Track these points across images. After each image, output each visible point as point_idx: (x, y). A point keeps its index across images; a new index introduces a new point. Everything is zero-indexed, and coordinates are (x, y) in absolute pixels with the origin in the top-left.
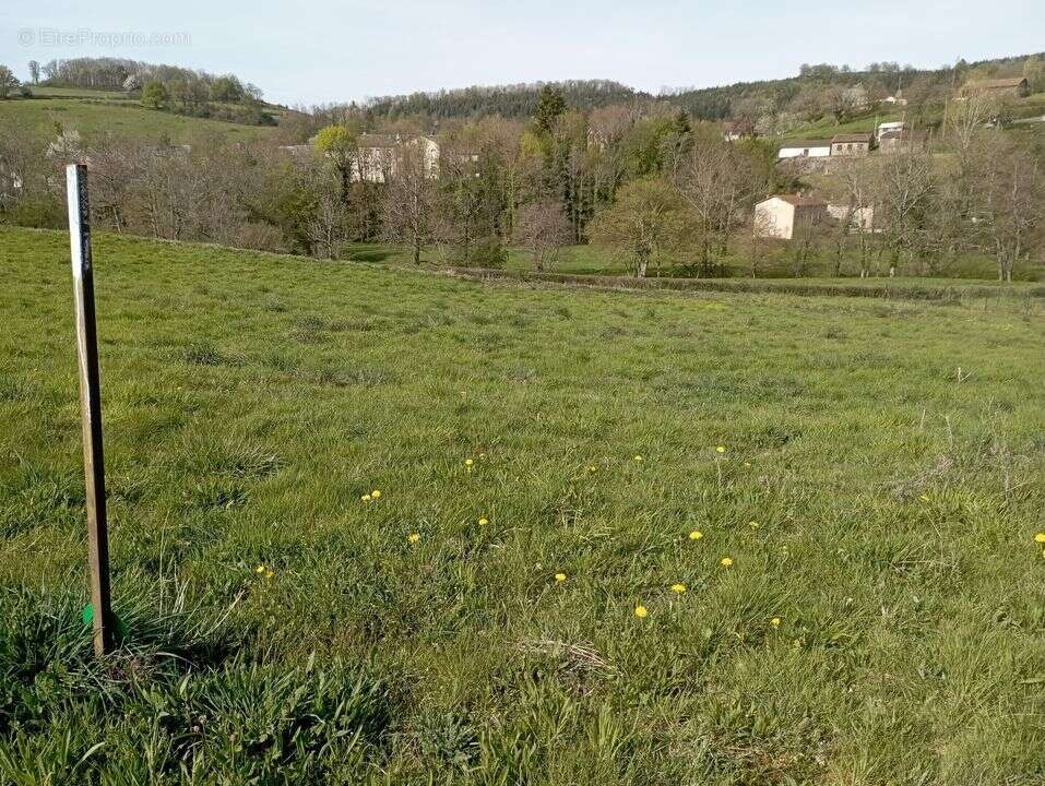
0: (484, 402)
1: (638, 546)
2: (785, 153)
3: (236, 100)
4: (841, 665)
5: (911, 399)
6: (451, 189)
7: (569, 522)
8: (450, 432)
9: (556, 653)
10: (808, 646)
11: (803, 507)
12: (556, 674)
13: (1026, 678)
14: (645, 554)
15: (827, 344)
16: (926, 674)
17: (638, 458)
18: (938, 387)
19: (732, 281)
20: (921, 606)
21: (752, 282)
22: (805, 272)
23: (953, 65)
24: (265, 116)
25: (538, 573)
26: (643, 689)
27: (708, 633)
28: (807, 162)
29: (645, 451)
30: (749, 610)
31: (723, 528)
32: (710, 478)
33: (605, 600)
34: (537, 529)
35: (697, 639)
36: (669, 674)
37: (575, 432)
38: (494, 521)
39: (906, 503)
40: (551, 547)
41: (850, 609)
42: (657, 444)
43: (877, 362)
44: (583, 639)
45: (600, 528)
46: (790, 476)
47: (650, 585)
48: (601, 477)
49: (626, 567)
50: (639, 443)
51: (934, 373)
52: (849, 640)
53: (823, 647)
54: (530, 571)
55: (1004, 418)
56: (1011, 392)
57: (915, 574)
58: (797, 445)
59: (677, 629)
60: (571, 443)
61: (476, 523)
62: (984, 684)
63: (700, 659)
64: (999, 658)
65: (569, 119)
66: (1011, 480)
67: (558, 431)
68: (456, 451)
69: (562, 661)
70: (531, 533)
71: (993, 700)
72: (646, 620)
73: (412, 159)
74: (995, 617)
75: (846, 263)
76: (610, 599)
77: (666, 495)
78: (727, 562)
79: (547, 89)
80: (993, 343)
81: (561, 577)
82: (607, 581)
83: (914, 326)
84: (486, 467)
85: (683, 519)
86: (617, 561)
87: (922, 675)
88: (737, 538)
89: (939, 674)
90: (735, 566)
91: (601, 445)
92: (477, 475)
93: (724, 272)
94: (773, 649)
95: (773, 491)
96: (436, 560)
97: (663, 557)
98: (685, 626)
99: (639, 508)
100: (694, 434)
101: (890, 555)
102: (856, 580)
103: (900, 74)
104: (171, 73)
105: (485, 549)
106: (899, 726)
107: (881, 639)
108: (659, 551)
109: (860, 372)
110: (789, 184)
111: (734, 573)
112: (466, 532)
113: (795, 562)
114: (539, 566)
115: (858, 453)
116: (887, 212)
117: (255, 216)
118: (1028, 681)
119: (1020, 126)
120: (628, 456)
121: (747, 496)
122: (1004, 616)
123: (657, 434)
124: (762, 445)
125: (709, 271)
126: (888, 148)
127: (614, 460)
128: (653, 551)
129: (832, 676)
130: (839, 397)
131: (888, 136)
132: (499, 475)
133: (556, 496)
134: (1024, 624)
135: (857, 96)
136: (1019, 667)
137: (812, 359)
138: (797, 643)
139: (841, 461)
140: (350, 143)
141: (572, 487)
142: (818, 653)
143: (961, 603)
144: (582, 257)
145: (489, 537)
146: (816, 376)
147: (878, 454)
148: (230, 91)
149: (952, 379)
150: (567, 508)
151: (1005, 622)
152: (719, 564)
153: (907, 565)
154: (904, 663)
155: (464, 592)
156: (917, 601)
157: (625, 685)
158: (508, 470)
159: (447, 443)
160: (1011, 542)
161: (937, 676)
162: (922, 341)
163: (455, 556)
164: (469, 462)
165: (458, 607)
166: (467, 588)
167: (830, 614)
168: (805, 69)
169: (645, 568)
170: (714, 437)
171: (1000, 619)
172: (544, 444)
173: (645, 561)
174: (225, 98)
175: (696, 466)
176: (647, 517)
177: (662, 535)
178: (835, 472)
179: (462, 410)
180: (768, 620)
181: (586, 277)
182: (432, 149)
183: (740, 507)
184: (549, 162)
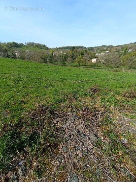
2: (96, 54)
3: (45, 47)
6: (63, 56)
19: (87, 67)
21: (89, 67)
22: (94, 66)
23: (118, 45)
24: (47, 49)
28: (99, 55)
73: (59, 53)
75: (98, 65)
93: (87, 66)
104: (39, 44)
110: (96, 57)
116: (105, 61)
119: (120, 52)
125: (85, 65)
126: (106, 54)
131: (107, 53)
135: (105, 48)
140: (53, 52)
144: (73, 64)
148: (44, 46)
168: (102, 45)
174: (44, 47)
181: (73, 66)
182: (61, 52)
184: (72, 54)
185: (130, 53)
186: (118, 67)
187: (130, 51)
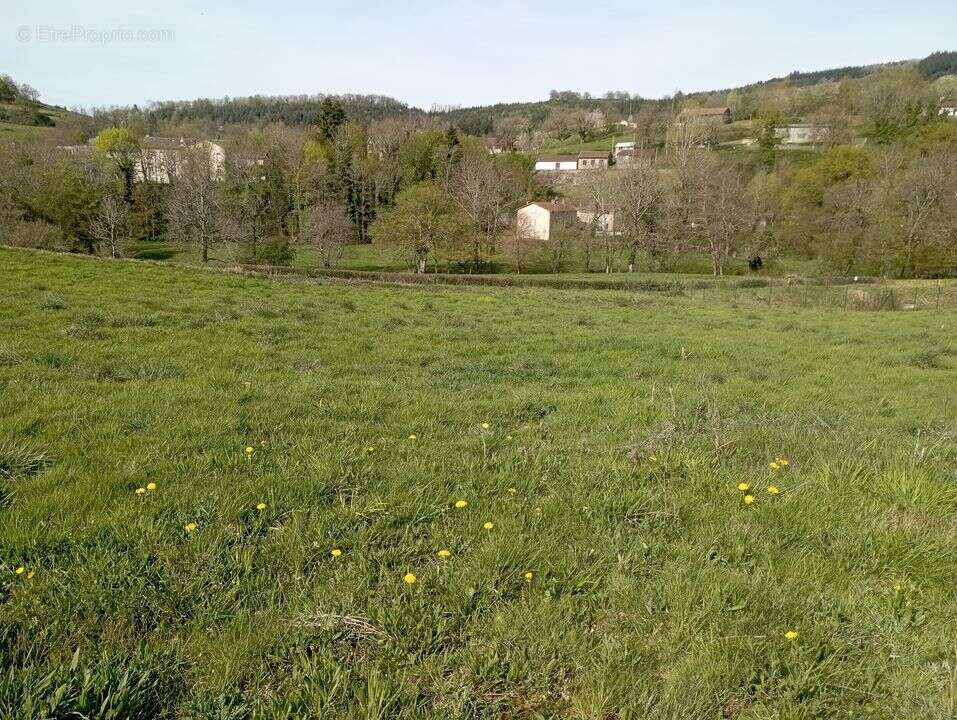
0: (268, 391)
1: (410, 518)
2: (540, 166)
3: (10, 100)
4: (584, 608)
5: (645, 375)
6: (238, 190)
7: (347, 500)
8: (231, 421)
9: (330, 625)
10: (557, 595)
11: (555, 472)
12: (330, 645)
13: (732, 606)
14: (416, 525)
15: (580, 330)
16: (653, 610)
17: (413, 437)
18: (666, 364)
19: (500, 277)
20: (649, 550)
21: (517, 277)
22: (561, 268)
23: (672, 96)
24: (42, 117)
25: (315, 550)
26: (410, 650)
27: (471, 592)
28: (559, 174)
29: (420, 431)
30: (507, 567)
31: (485, 497)
32: (476, 452)
33: (378, 570)
34: (315, 509)
35: (461, 598)
36: (435, 634)
37: (356, 416)
38: (273, 505)
39: (639, 463)
40: (328, 526)
41: (592, 559)
42: (430, 423)
43: (618, 344)
44: (356, 609)
45: (376, 504)
46: (546, 446)
47: (420, 553)
48: (378, 456)
49: (400, 538)
50: (414, 423)
51: (664, 353)
52: (591, 585)
53: (569, 595)
54: (307, 550)
55: (715, 389)
56: (722, 366)
57: (645, 524)
58: (552, 419)
59: (444, 590)
60: (352, 426)
61: (254, 508)
62: (700, 613)
63: (464, 616)
64: (710, 591)
65: (349, 130)
66: (720, 440)
67: (340, 416)
68: (238, 440)
69: (335, 633)
70: (309, 513)
71: (706, 627)
72: (415, 585)
73: (197, 162)
74: (708, 556)
75: (594, 261)
76: (383, 569)
77: (437, 469)
78: (488, 526)
79: (328, 101)
80: (709, 327)
81: (336, 553)
82: (381, 553)
83: (648, 313)
84: (268, 452)
85: (452, 489)
86: (390, 533)
87: (650, 610)
88: (499, 504)
89: (664, 609)
90: (496, 528)
91: (379, 426)
92: (257, 462)
93: (493, 268)
94: (527, 600)
95: (530, 458)
96: (214, 546)
97: (433, 526)
98: (451, 587)
99: (411, 482)
100: (464, 413)
101: (625, 509)
102: (597, 533)
103: (630, 101)
105: (264, 532)
106: (630, 658)
107: (618, 583)
108: (428, 521)
109: (605, 353)
110: (545, 193)
111: (495, 535)
112: (245, 517)
113: (547, 522)
114: (316, 544)
115: (603, 423)
116: (625, 218)
117: (31, 215)
118: (733, 609)
119: (726, 147)
120: (404, 435)
121: (508, 467)
122: (715, 554)
123: (431, 415)
124: (523, 419)
125: (480, 268)
126: (624, 163)
127: (391, 440)
128: (424, 521)
129: (577, 619)
130: (588, 375)
131: (623, 153)
132: (281, 461)
133: (334, 477)
134: (731, 560)
135: (597, 119)
136: (726, 596)
137: (566, 343)
138: (548, 593)
139: (588, 430)
140: (133, 144)
141: (349, 469)
142: (566, 600)
143: (681, 547)
144: (365, 255)
145: (269, 521)
146: (571, 357)
147: (617, 423)
148: (5, 91)
149: (677, 357)
150: (345, 487)
151: (715, 560)
152: (482, 528)
153: (639, 517)
154: (635, 603)
155: (240, 576)
156: (646, 547)
157: (395, 648)
158: (289, 455)
159: (228, 433)
160: (721, 491)
161: (662, 610)
162: (654, 327)
163: (233, 542)
164: (249, 449)
165: (234, 591)
166: (243, 572)
167: (575, 565)
168: (554, 94)
169: (416, 537)
170: (482, 414)
171: (712, 558)
172: (326, 428)
173: (416, 531)
175: (465, 442)
176: (419, 490)
177: (432, 506)
178: (584, 440)
179: (245, 400)
180: (523, 575)
181: (370, 273)
182: (217, 153)
183: (502, 476)
184: (332, 168)
185: (799, 156)
186: (756, 265)
187: (795, 136)
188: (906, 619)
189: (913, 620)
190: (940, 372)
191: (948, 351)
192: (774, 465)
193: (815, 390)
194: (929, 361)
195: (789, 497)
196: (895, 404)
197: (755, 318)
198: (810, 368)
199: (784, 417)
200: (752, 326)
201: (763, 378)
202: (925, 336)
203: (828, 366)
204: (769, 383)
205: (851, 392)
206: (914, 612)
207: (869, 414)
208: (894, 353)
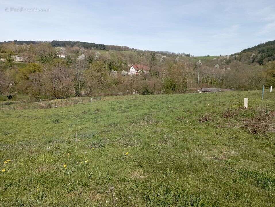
185: (20, 65)
188: (40, 198)
189: (42, 197)
190: (60, 124)
191: (62, 118)
192: (5, 162)
193: (24, 135)
194: (57, 121)
195: (9, 172)
196: (47, 135)
197: (9, 114)
198: (24, 128)
199: (13, 145)
200: (8, 117)
201: (8, 134)
202: (57, 114)
203: (30, 127)
204: (10, 135)
205: (35, 133)
206: (43, 195)
207: (39, 139)
208: (49, 120)
